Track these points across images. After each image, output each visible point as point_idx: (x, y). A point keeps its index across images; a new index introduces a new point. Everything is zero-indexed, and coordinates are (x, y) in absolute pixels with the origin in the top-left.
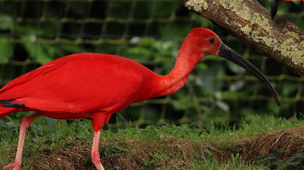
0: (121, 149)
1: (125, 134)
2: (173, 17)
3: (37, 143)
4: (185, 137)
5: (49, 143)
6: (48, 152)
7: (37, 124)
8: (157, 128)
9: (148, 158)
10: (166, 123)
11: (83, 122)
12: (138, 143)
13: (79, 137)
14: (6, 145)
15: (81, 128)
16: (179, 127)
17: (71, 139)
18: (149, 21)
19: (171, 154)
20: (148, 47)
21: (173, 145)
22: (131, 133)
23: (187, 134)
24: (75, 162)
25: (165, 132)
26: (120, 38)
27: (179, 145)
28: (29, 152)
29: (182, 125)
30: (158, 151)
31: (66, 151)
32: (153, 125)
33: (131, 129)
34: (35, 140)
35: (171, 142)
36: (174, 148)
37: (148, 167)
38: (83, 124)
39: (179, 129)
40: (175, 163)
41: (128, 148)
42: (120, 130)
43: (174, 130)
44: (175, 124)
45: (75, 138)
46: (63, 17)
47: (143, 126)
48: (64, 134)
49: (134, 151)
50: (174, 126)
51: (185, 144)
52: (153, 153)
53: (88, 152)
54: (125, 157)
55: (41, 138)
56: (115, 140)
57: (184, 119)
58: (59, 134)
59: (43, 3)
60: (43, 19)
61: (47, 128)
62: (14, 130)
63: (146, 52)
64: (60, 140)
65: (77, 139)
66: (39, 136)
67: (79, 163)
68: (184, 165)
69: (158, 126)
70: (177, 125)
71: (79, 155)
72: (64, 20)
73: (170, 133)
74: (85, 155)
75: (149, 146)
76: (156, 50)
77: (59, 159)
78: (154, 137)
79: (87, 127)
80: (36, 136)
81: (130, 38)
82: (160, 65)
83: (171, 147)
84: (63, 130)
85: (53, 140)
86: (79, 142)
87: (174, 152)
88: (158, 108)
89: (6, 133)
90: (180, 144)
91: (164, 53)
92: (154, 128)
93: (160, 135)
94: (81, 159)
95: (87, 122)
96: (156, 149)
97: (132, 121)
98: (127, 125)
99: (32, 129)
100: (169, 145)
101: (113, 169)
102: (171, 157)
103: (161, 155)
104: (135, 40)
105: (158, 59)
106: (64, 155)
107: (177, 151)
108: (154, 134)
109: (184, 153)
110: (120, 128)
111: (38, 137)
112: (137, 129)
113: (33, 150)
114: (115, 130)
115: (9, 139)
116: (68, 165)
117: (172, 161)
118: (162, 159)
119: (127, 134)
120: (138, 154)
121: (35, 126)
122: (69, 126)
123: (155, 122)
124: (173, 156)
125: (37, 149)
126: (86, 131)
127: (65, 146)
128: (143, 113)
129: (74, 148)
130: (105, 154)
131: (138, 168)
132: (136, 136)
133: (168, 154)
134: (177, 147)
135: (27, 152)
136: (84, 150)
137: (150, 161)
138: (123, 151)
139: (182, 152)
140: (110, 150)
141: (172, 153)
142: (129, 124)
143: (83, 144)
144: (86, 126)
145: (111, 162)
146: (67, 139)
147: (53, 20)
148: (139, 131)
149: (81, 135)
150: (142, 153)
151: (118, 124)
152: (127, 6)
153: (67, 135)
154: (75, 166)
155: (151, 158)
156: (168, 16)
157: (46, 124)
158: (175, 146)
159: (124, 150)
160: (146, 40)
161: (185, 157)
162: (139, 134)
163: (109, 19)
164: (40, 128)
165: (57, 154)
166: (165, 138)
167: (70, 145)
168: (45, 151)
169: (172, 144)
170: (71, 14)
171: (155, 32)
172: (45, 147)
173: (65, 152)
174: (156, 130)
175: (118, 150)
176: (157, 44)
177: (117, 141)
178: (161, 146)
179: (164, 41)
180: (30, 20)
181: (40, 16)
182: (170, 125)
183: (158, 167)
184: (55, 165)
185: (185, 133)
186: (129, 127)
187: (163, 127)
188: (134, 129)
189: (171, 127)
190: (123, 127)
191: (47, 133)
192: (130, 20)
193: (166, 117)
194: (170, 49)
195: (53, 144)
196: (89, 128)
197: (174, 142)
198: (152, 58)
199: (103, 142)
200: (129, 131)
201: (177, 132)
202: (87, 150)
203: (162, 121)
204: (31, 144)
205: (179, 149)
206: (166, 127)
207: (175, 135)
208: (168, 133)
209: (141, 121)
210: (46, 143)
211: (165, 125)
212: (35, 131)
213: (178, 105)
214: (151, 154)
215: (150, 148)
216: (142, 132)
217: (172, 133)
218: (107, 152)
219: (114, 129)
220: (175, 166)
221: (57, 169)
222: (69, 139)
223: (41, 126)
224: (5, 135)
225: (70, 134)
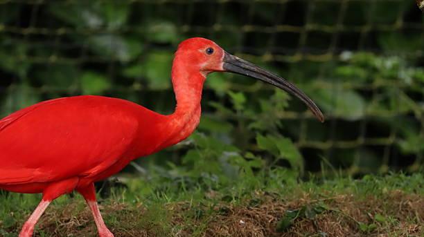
0: (327, 207)
1: (334, 186)
2: (399, 23)
3: (211, 200)
4: (418, 192)
5: (228, 200)
6: (226, 212)
7: (211, 174)
8: (379, 179)
9: (367, 221)
10: (391, 172)
11: (275, 170)
12: (352, 199)
13: (269, 192)
14: (169, 203)
15: (272, 179)
16: (409, 177)
17: (258, 193)
18: (366, 29)
19: (398, 215)
20: (364, 65)
21: (401, 203)
22: (342, 186)
23: (420, 186)
24: (264, 227)
25: (389, 185)
26: (324, 53)
27: (410, 203)
28: (201, 212)
29: (414, 175)
30: (381, 211)
31: (252, 210)
32: (372, 174)
33: (342, 179)
34: (208, 195)
35: (399, 197)
36: (403, 206)
37: (365, 233)
38: (275, 173)
39: (410, 180)
40: (405, 228)
41: (337, 206)
42: (326, 182)
43: (403, 181)
44: (403, 172)
45: (263, 193)
46: (245, 22)
47: (358, 176)
48: (248, 188)
49: (346, 211)
50: (402, 176)
51: (418, 202)
52: (373, 214)
53: (282, 211)
54: (334, 219)
55: (216, 192)
56: (320, 195)
57: (415, 167)
58: (242, 187)
59: (217, 5)
60: (217, 27)
61: (224, 179)
62: (179, 181)
63: (362, 73)
64: (243, 195)
65: (267, 194)
66: (214, 189)
67: (270, 227)
68: (417, 231)
69: (379, 176)
70: (407, 175)
71: (270, 216)
72: (248, 28)
73: (397, 185)
74: (278, 217)
75: (368, 204)
76: (375, 70)
77: (241, 221)
78: (374, 191)
79: (280, 178)
80: (210, 189)
81: (338, 53)
82: (381, 90)
83: (398, 205)
84: (247, 181)
85: (233, 196)
86: (270, 199)
87: (403, 213)
88: (378, 151)
89: (169, 187)
90: (411, 201)
91: (386, 73)
92: (375, 179)
93: (383, 188)
94: (272, 222)
95: (279, 169)
96: (377, 208)
97: (344, 168)
98: (337, 175)
99: (204, 180)
100: (396, 202)
101: (317, 235)
102: (399, 219)
103: (384, 216)
104: (346, 55)
105: (378, 82)
106: (248, 216)
107: (407, 211)
108: (375, 186)
109: (417, 214)
110: (327, 179)
111: (212, 191)
112: (350, 177)
113: (206, 209)
114: (319, 182)
115: (173, 194)
116: (255, 230)
117: (401, 225)
118: (386, 222)
119: (336, 187)
120: (352, 215)
121: (208, 176)
122: (255, 175)
123: (374, 170)
124: (402, 218)
125: (212, 208)
126: (279, 182)
127: (250, 204)
128: (358, 157)
129: (263, 206)
130: (306, 215)
131: (352, 234)
132: (349, 189)
133: (395, 214)
134: (407, 205)
135: (197, 212)
136: (277, 210)
137: (369, 224)
138: (331, 211)
139: (413, 212)
140: (313, 209)
141: (400, 213)
142: (339, 174)
143: (275, 200)
144: (278, 175)
145: (315, 227)
146: (252, 193)
147: (232, 28)
148: (354, 183)
149: (272, 189)
150: (357, 214)
151: (324, 172)
152: (334, 9)
153: (253, 188)
154: (264, 232)
155: (371, 221)
156: (393, 22)
157: (222, 173)
158: (405, 203)
159: (332, 209)
160: (361, 56)
161: (418, 219)
162: (353, 187)
163: (310, 26)
164: (215, 178)
165: (239, 215)
166: (390, 192)
167: (257, 202)
168: (223, 210)
169: (400, 201)
170: (257, 20)
171: (374, 44)
172: (222, 205)
173: (250, 212)
174: (377, 181)
175: (323, 209)
176: (377, 62)
177: (323, 197)
178: (385, 203)
179: (386, 56)
180: (200, 29)
181: (214, 22)
182: (397, 175)
183: (381, 233)
184: (236, 229)
185: (418, 186)
186: (340, 177)
187: (387, 177)
188: (346, 180)
189: (399, 177)
190: (330, 177)
191: (225, 186)
192: (340, 27)
193: (390, 164)
194: (395, 68)
195: (234, 201)
196: (283, 178)
197: (403, 199)
198: (370, 81)
199: (303, 197)
200: (339, 183)
201: (407, 184)
202: (280, 210)
203: (384, 169)
204: (203, 201)
205: (410, 208)
206: (390, 177)
207: (404, 189)
208: (395, 185)
209: (354, 169)
210: (224, 199)
211: (390, 174)
212: (209, 184)
213: (406, 146)
214: (370, 214)
215: (369, 206)
216: (358, 184)
217: (400, 186)
218: (308, 213)
219: (319, 179)
220: (405, 232)
221: (240, 236)
222: (256, 194)
223: (216, 176)
224: (167, 188)
225: (256, 187)
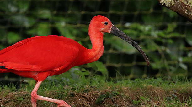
0: (119, 93)
1: (122, 84)
2: (151, 10)
3: (66, 90)
4: (159, 86)
5: (74, 89)
6: (73, 95)
7: (66, 78)
8: (142, 80)
9: (136, 99)
10: (147, 77)
11: (95, 76)
12: (130, 89)
13: (92, 86)
14: (47, 91)
15: (94, 80)
16: (155, 80)
17: (87, 87)
18: (136, 13)
19: (151, 97)
20: (136, 29)
21: (152, 91)
22: (125, 83)
23: (161, 84)
24: (90, 102)
25: (146, 83)
26: (118, 24)
27: (156, 91)
28: (62, 95)
29: (158, 78)
30: (143, 95)
31: (84, 94)
32: (139, 78)
33: (125, 81)
34: (65, 88)
35: (151, 89)
36: (153, 93)
37: (136, 105)
38: (95, 78)
39: (156, 81)
40: (154, 103)
41: (123, 93)
42: (118, 82)
43: (152, 81)
44: (153, 77)
45: (90, 87)
46: (82, 10)
47: (133, 79)
48: (83, 84)
49: (127, 95)
50: (153, 79)
51: (159, 91)
52: (139, 96)
53: (98, 95)
54: (121, 98)
55: (69, 86)
56: (115, 88)
57: (158, 75)
58: (80, 84)
59: (69, 2)
60: (69, 12)
61: (72, 80)
62: (51, 81)
63: (135, 33)
64: (80, 88)
65: (91, 87)
66: (68, 85)
67: (93, 102)
68: (159, 104)
69: (142, 79)
70: (155, 78)
71: (93, 97)
72: (83, 12)
73: (150, 83)
74: (97, 97)
75: (137, 92)
76: (140, 31)
77: (80, 100)
78: (140, 86)
79: (97, 80)
80: (66, 85)
81: (124, 24)
82: (143, 41)
83: (151, 92)
84: (83, 81)
85: (76, 88)
86: (93, 89)
87: (153, 96)
88: (142, 68)
89: (47, 84)
90: (156, 90)
91: (146, 33)
92: (140, 80)
93: (143, 84)
94: (94, 100)
95: (97, 76)
96: (141, 94)
97: (126, 75)
98: (123, 78)
99: (63, 81)
100: (149, 91)
101: (114, 106)
102: (151, 98)
103: (144, 97)
104: (128, 25)
105: (142, 37)
106: (83, 97)
107: (155, 95)
108: (140, 84)
109: (159, 96)
110: (119, 80)
111: (67, 86)
112: (129, 80)
113: (64, 94)
114: (115, 82)
115: (49, 87)
116: (86, 103)
117: (152, 101)
118: (145, 100)
119: (123, 84)
120: (130, 97)
121: (65, 79)
122: (86, 78)
124: (152, 98)
125: (66, 93)
126: (97, 82)
127: (84, 92)
128: (133, 71)
129: (89, 93)
130: (109, 96)
131: (130, 105)
132: (128, 85)
133: (149, 96)
135: (60, 95)
136: (96, 94)
137: (137, 101)
138: (120, 95)
139: (157, 95)
140: (112, 94)
141: (151, 96)
142: (124, 78)
143: (95, 90)
144: (96, 79)
145: (113, 102)
146: (85, 87)
147: (76, 12)
148: (131, 82)
149: (94, 85)
150: (132, 96)
151: (117, 77)
152: (122, 4)
153: (85, 85)
154: (90, 104)
155: (138, 99)
156: (148, 10)
157: (71, 78)
158: (154, 91)
159: (121, 94)
160: (134, 25)
161: (160, 98)
162: (130, 84)
163: (111, 12)
164: (68, 80)
165: (79, 96)
166: (147, 86)
167: (86, 91)
168: (71, 95)
169: (151, 90)
170: (87, 9)
171: (140, 19)
172: (71, 92)
173: (84, 95)
174: (141, 81)
175: (117, 94)
176: (142, 28)
177: (117, 88)
178: (145, 91)
179: (146, 25)
180: (61, 13)
181: (68, 10)
182: (150, 78)
183: (143, 104)
184: (77, 103)
185: (160, 83)
186: (124, 79)
187: (146, 80)
188: (127, 81)
189: (151, 80)
190: (120, 80)
191: (72, 84)
192: (125, 12)
193: (147, 74)
194: (150, 31)
195: (77, 90)
196: (98, 80)
197: (152, 89)
198: (138, 36)
199: (108, 89)
200: (124, 82)
201: (155, 83)
202: (97, 94)
203: (145, 76)
204: (63, 90)
205: (156, 93)
206: (147, 79)
207: (153, 85)
208: (149, 83)
209: (131, 76)
210: (72, 89)
211: (147, 78)
212: (65, 82)
213: (155, 66)
214: (138, 96)
215: (137, 93)
216: (132, 83)
217: (151, 83)
218: (110, 96)
219: (115, 81)
220: (153, 104)
221: (79, 106)
222: (86, 87)
223: (68, 79)
224: (46, 84)
225: (86, 84)
